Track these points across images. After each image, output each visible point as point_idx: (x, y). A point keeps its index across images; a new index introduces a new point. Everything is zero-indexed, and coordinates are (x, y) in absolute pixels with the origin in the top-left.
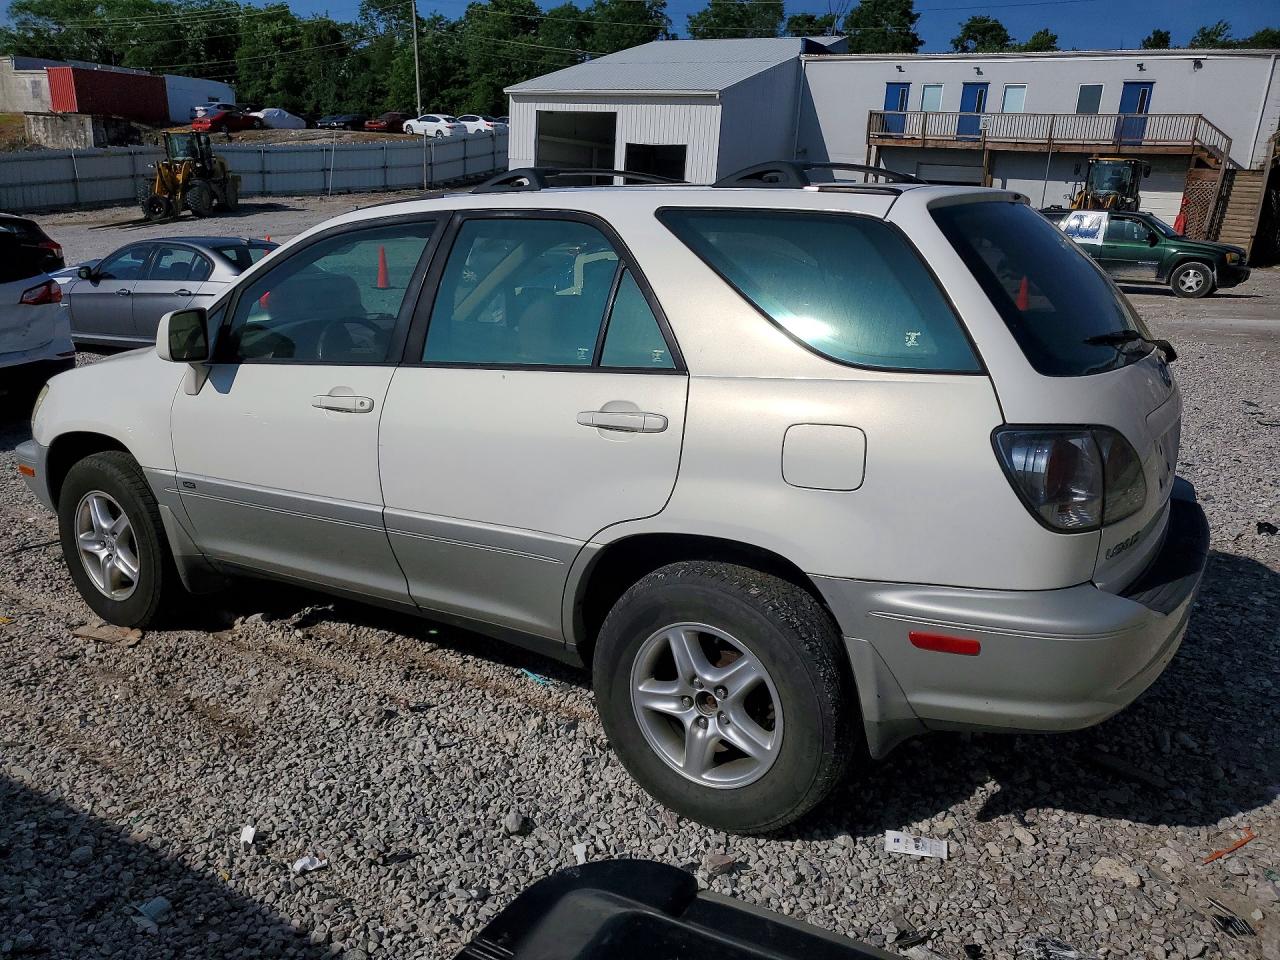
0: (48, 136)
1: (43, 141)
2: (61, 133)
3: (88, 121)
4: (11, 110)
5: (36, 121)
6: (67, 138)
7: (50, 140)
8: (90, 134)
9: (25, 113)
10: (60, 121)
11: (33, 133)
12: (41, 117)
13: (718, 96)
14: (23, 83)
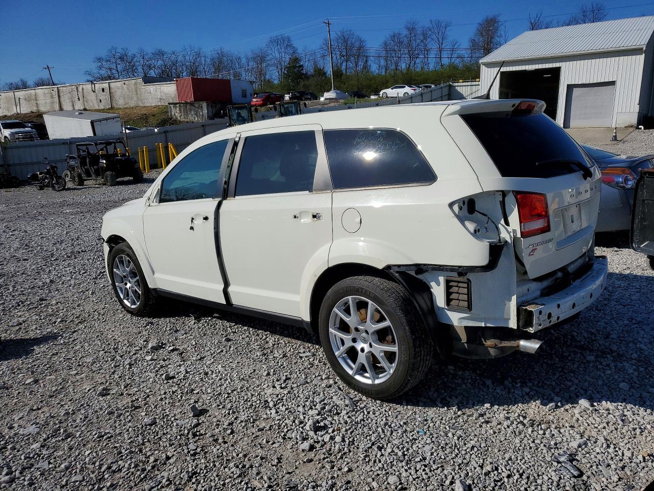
0: (181, 115)
1: (179, 118)
2: (189, 113)
3: (204, 105)
4: (142, 105)
5: (175, 107)
6: (192, 115)
7: (182, 117)
8: (205, 111)
9: (169, 104)
10: (188, 106)
11: (173, 114)
12: (178, 105)
13: (644, 48)
14: (149, 91)
